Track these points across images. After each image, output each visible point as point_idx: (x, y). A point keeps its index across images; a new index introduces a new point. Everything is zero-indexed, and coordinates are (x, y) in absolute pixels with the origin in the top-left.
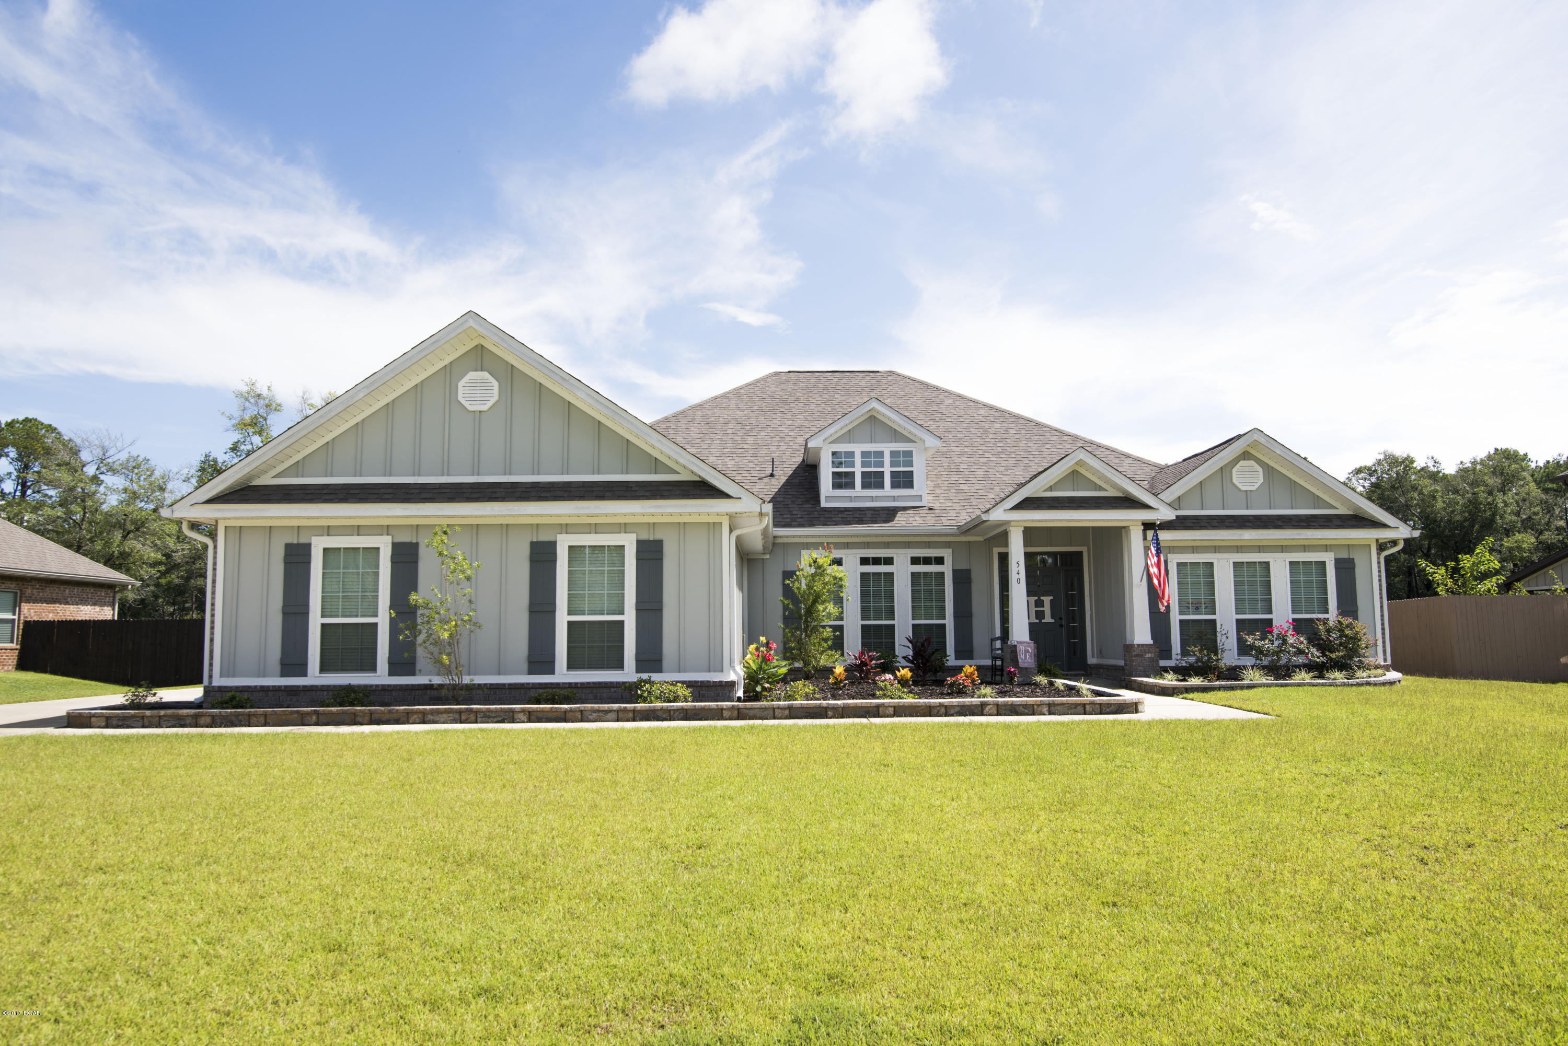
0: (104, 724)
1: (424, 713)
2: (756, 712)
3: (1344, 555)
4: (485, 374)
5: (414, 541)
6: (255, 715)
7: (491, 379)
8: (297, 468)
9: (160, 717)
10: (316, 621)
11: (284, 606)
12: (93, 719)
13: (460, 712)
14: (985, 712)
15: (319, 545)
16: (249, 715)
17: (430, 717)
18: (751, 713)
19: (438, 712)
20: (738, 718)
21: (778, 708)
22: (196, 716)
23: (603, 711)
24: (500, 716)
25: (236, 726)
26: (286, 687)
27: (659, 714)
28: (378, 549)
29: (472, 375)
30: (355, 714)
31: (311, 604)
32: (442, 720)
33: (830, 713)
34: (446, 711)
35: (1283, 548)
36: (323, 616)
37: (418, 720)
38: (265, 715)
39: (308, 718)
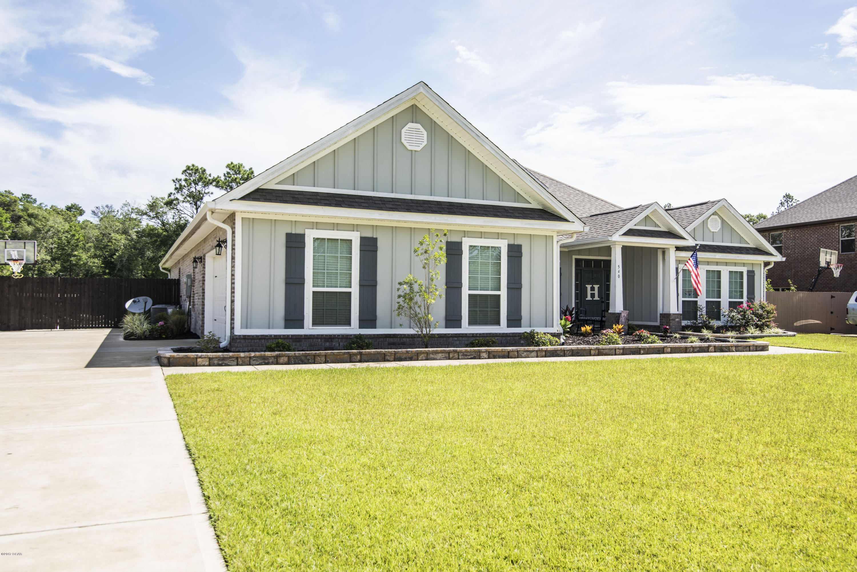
0: (207, 363)
1: (427, 353)
2: (606, 351)
3: (750, 269)
4: (418, 126)
5: (375, 237)
6: (319, 355)
7: (422, 129)
8: (293, 178)
9: (250, 358)
10: (309, 290)
11: (287, 278)
12: (199, 360)
13: (449, 352)
14: (709, 350)
15: (310, 235)
16: (315, 356)
17: (432, 356)
18: (605, 352)
19: (436, 352)
20: (598, 355)
21: (618, 349)
22: (277, 357)
23: (529, 351)
24: (472, 355)
25: (305, 363)
26: (292, 336)
27: (559, 352)
28: (351, 240)
29: (410, 125)
30: (385, 354)
31: (306, 277)
32: (439, 357)
33: (642, 352)
34: (442, 352)
35: (726, 264)
36: (314, 286)
37: (424, 358)
38: (326, 356)
39: (355, 357)
